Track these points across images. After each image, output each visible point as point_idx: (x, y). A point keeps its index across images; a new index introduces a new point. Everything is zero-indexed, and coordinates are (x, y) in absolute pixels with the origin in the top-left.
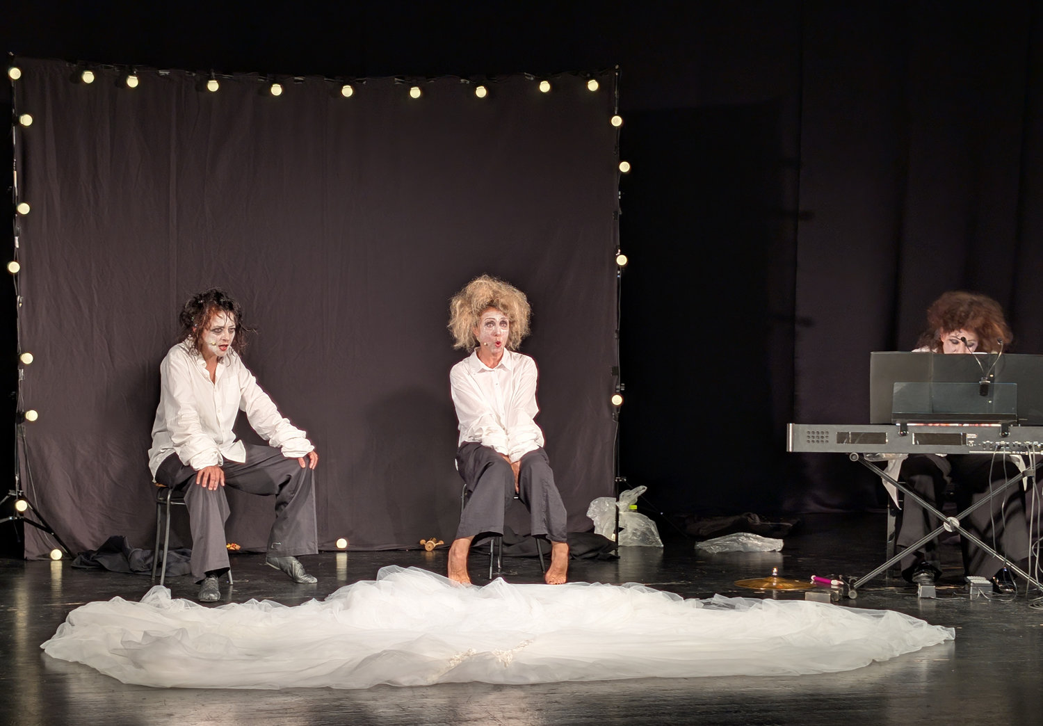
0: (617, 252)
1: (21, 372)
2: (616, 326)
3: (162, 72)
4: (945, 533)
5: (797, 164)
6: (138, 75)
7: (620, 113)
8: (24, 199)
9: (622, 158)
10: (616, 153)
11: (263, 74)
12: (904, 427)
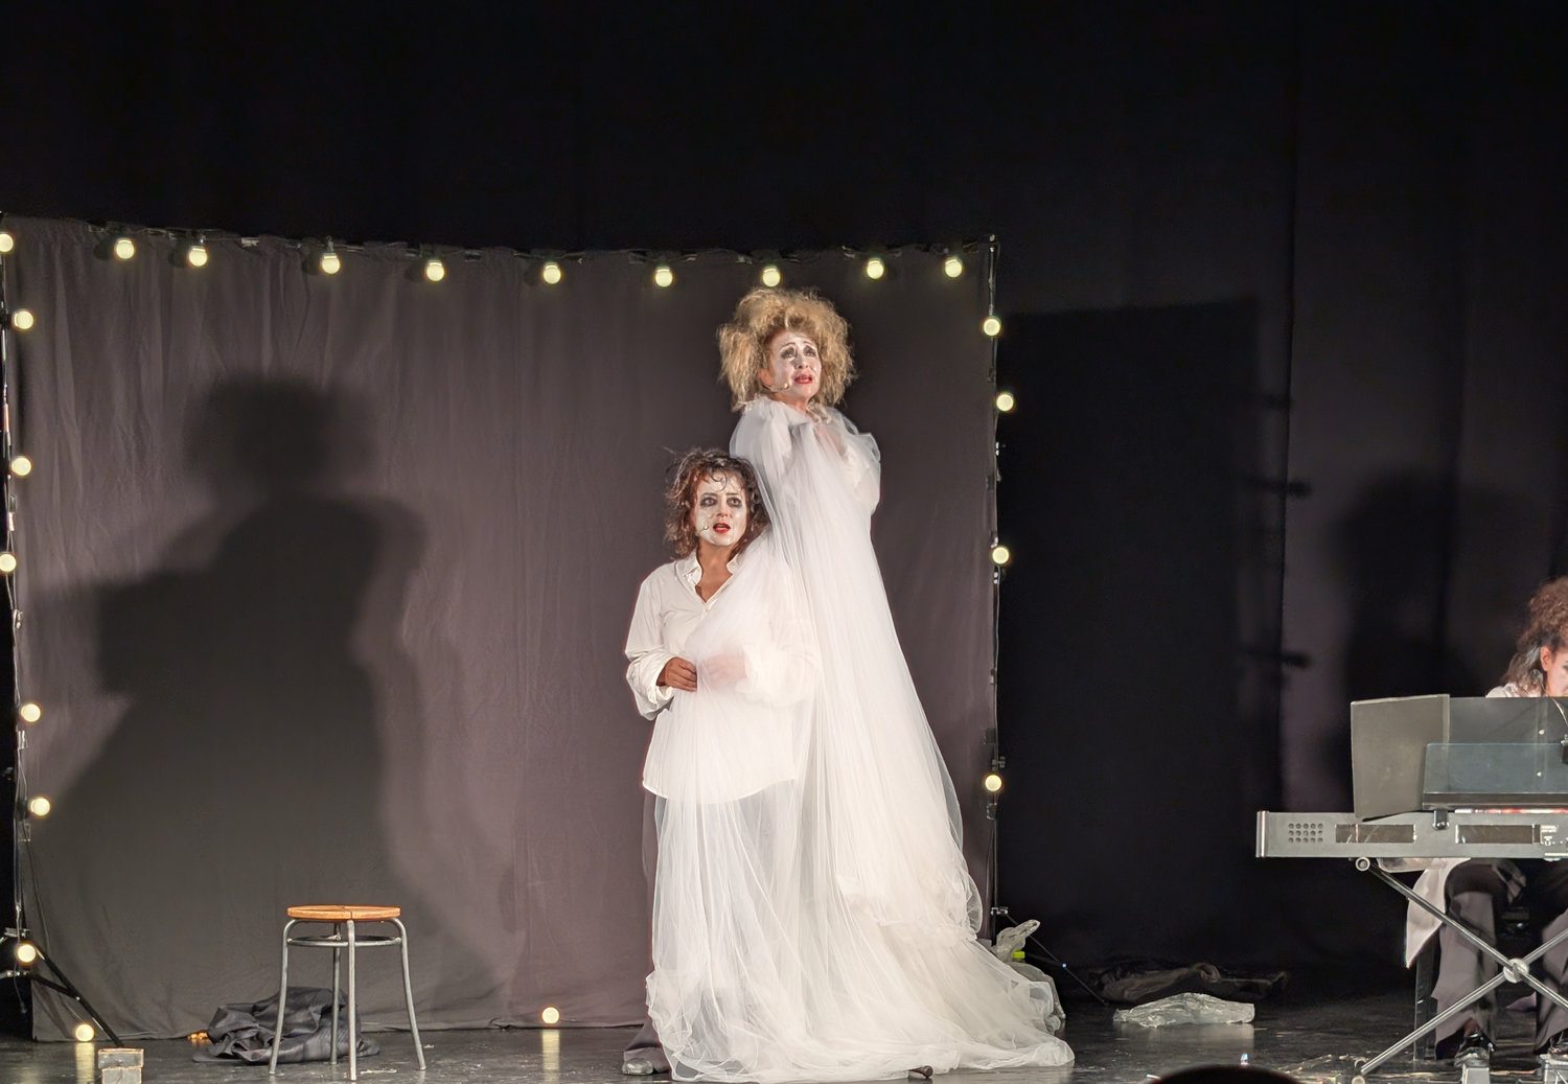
0: (993, 541)
1: (22, 736)
2: (991, 664)
3: (247, 242)
4: (1506, 983)
5: (1284, 403)
6: (207, 245)
7: (998, 313)
8: (22, 449)
9: (1001, 388)
10: (991, 380)
11: (413, 244)
12: (1443, 815)
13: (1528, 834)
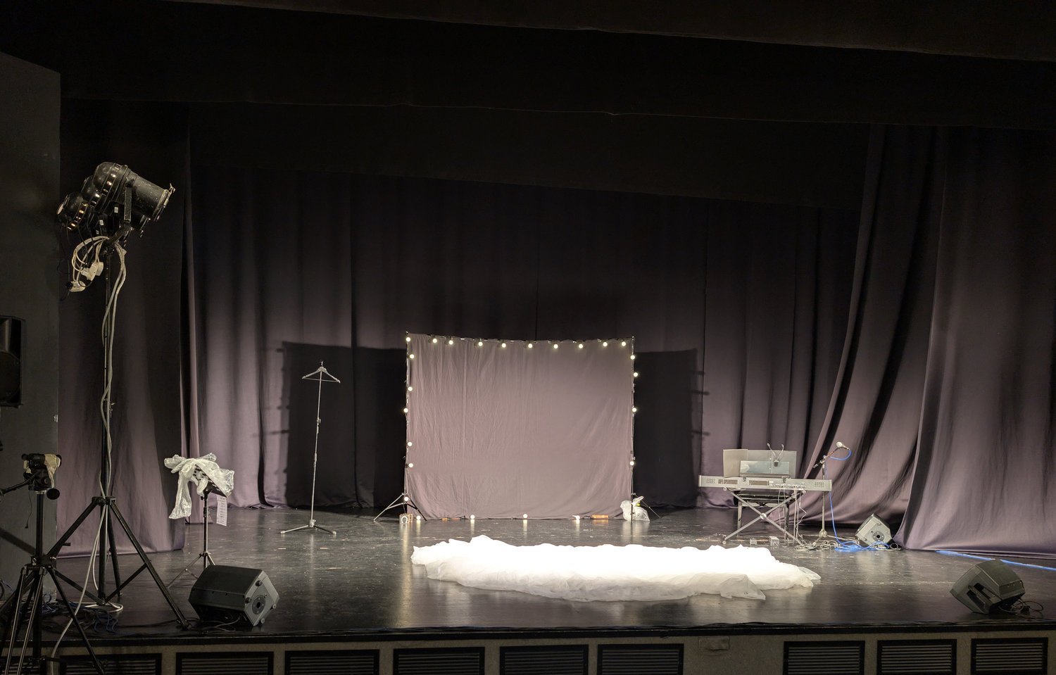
0: (632, 407)
1: (408, 449)
2: (632, 435)
3: (462, 339)
4: (761, 519)
5: (703, 373)
6: (453, 340)
7: (634, 354)
8: (410, 385)
9: (635, 371)
10: (632, 369)
11: (499, 340)
12: (745, 478)
13: (766, 483)
